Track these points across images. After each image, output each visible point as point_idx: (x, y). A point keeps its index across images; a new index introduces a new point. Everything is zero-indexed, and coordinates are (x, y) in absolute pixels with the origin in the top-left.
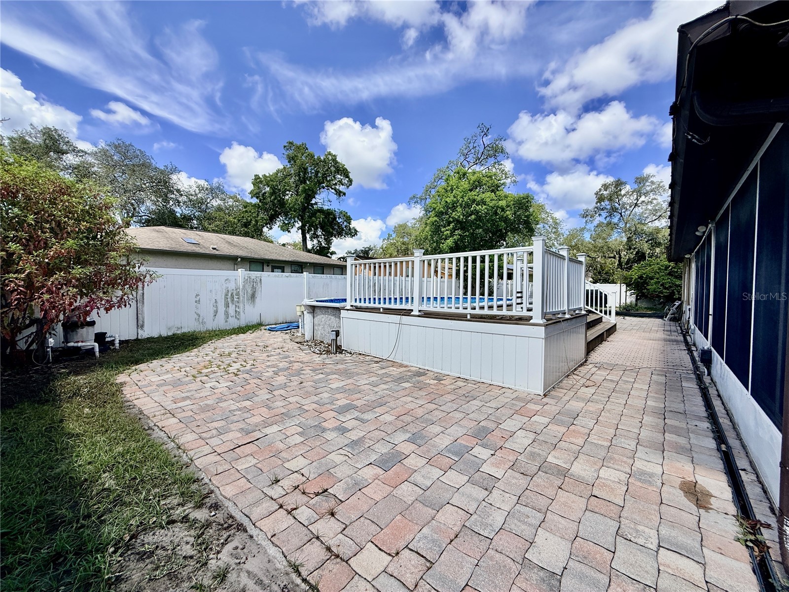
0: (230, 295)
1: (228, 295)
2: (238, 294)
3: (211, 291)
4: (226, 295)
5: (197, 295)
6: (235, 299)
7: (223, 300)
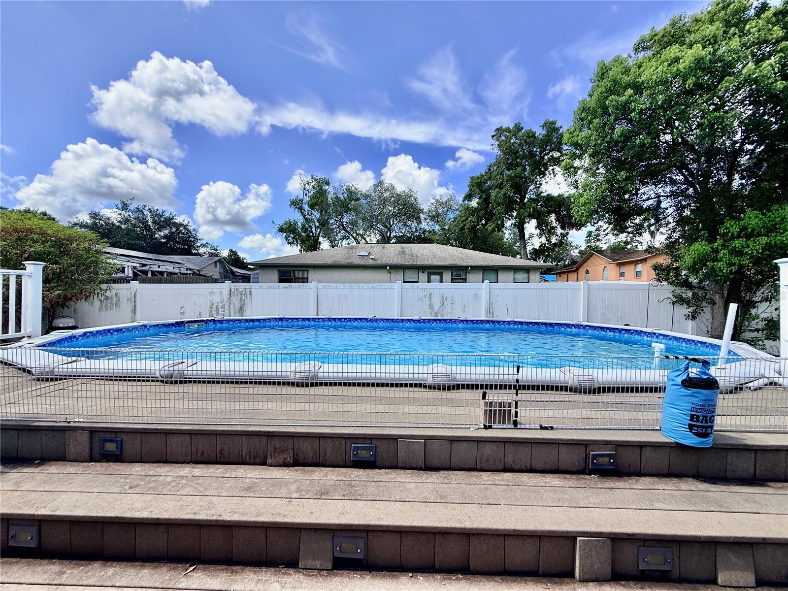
0: (214, 308)
1: (212, 308)
2: (223, 307)
3: (195, 304)
4: (211, 308)
5: (182, 307)
6: (221, 312)
7: (208, 313)
